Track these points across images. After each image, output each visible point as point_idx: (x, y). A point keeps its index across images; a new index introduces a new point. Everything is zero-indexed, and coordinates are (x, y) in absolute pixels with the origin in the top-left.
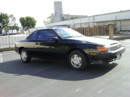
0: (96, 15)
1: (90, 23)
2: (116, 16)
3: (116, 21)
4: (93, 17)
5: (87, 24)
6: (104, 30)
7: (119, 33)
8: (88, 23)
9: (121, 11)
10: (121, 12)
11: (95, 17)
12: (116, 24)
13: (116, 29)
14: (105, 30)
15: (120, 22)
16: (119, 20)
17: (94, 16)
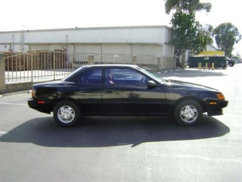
0: (28, 31)
1: (13, 44)
2: (67, 36)
3: (66, 44)
4: (21, 34)
5: (8, 46)
6: (47, 59)
7: (71, 66)
8: (10, 44)
9: (76, 27)
10: (77, 29)
11: (26, 34)
12: (66, 50)
13: (66, 59)
14: (49, 61)
15: (74, 47)
16: (73, 44)
17: (23, 32)
